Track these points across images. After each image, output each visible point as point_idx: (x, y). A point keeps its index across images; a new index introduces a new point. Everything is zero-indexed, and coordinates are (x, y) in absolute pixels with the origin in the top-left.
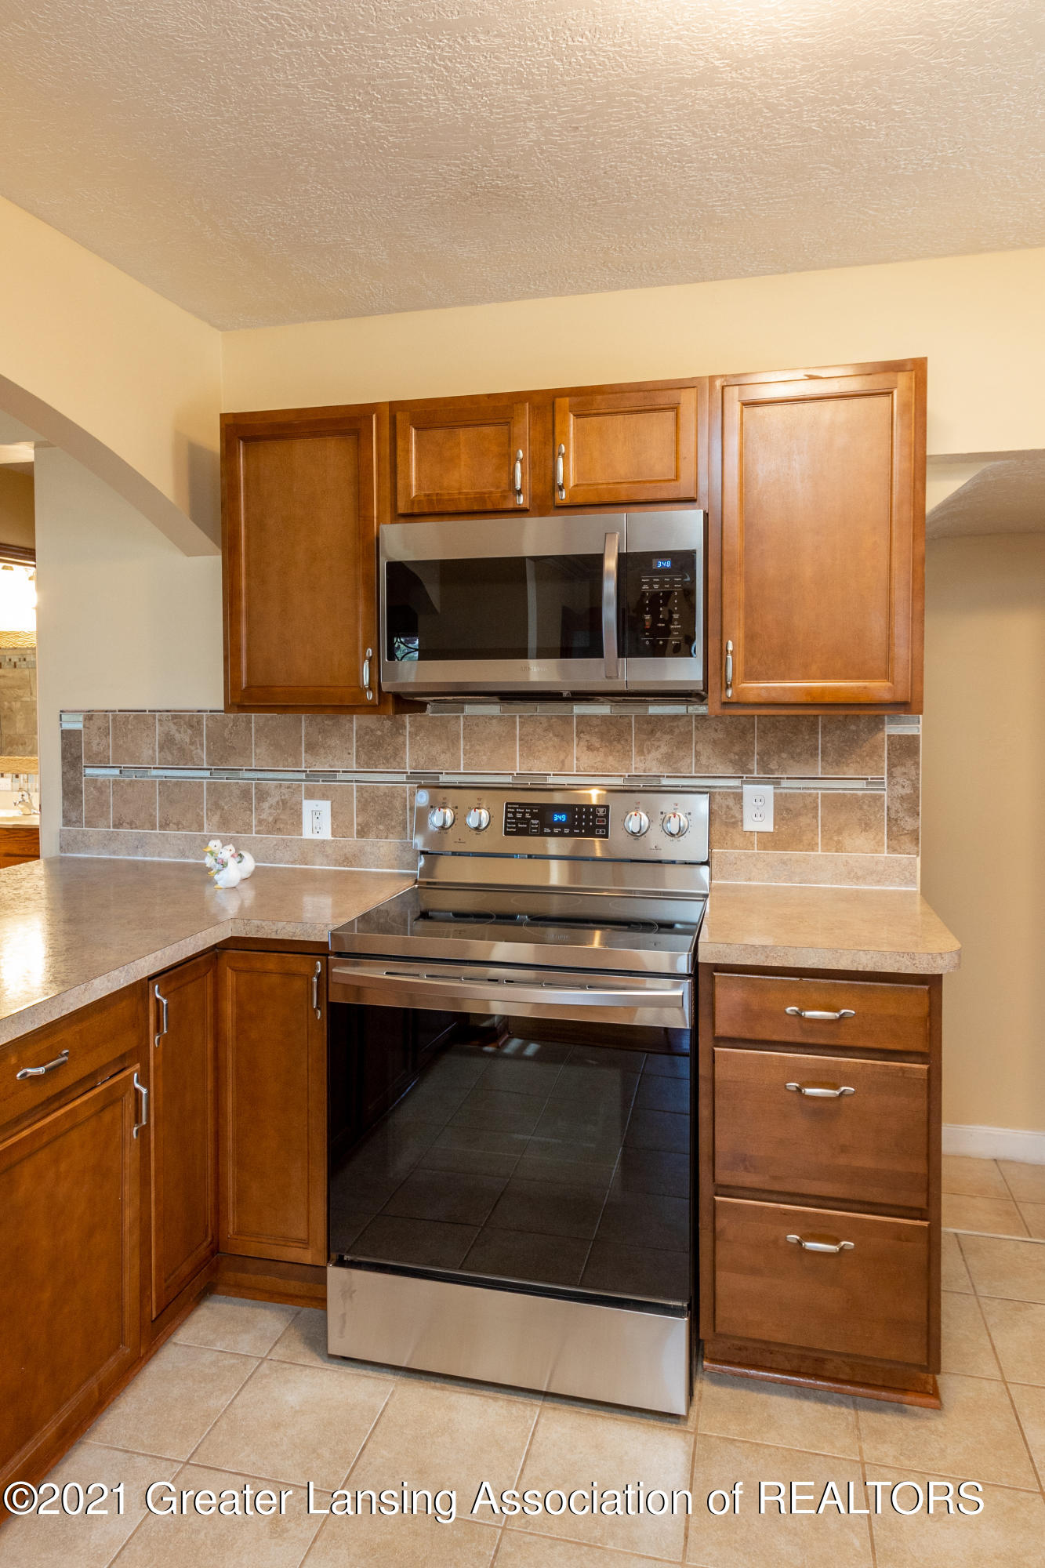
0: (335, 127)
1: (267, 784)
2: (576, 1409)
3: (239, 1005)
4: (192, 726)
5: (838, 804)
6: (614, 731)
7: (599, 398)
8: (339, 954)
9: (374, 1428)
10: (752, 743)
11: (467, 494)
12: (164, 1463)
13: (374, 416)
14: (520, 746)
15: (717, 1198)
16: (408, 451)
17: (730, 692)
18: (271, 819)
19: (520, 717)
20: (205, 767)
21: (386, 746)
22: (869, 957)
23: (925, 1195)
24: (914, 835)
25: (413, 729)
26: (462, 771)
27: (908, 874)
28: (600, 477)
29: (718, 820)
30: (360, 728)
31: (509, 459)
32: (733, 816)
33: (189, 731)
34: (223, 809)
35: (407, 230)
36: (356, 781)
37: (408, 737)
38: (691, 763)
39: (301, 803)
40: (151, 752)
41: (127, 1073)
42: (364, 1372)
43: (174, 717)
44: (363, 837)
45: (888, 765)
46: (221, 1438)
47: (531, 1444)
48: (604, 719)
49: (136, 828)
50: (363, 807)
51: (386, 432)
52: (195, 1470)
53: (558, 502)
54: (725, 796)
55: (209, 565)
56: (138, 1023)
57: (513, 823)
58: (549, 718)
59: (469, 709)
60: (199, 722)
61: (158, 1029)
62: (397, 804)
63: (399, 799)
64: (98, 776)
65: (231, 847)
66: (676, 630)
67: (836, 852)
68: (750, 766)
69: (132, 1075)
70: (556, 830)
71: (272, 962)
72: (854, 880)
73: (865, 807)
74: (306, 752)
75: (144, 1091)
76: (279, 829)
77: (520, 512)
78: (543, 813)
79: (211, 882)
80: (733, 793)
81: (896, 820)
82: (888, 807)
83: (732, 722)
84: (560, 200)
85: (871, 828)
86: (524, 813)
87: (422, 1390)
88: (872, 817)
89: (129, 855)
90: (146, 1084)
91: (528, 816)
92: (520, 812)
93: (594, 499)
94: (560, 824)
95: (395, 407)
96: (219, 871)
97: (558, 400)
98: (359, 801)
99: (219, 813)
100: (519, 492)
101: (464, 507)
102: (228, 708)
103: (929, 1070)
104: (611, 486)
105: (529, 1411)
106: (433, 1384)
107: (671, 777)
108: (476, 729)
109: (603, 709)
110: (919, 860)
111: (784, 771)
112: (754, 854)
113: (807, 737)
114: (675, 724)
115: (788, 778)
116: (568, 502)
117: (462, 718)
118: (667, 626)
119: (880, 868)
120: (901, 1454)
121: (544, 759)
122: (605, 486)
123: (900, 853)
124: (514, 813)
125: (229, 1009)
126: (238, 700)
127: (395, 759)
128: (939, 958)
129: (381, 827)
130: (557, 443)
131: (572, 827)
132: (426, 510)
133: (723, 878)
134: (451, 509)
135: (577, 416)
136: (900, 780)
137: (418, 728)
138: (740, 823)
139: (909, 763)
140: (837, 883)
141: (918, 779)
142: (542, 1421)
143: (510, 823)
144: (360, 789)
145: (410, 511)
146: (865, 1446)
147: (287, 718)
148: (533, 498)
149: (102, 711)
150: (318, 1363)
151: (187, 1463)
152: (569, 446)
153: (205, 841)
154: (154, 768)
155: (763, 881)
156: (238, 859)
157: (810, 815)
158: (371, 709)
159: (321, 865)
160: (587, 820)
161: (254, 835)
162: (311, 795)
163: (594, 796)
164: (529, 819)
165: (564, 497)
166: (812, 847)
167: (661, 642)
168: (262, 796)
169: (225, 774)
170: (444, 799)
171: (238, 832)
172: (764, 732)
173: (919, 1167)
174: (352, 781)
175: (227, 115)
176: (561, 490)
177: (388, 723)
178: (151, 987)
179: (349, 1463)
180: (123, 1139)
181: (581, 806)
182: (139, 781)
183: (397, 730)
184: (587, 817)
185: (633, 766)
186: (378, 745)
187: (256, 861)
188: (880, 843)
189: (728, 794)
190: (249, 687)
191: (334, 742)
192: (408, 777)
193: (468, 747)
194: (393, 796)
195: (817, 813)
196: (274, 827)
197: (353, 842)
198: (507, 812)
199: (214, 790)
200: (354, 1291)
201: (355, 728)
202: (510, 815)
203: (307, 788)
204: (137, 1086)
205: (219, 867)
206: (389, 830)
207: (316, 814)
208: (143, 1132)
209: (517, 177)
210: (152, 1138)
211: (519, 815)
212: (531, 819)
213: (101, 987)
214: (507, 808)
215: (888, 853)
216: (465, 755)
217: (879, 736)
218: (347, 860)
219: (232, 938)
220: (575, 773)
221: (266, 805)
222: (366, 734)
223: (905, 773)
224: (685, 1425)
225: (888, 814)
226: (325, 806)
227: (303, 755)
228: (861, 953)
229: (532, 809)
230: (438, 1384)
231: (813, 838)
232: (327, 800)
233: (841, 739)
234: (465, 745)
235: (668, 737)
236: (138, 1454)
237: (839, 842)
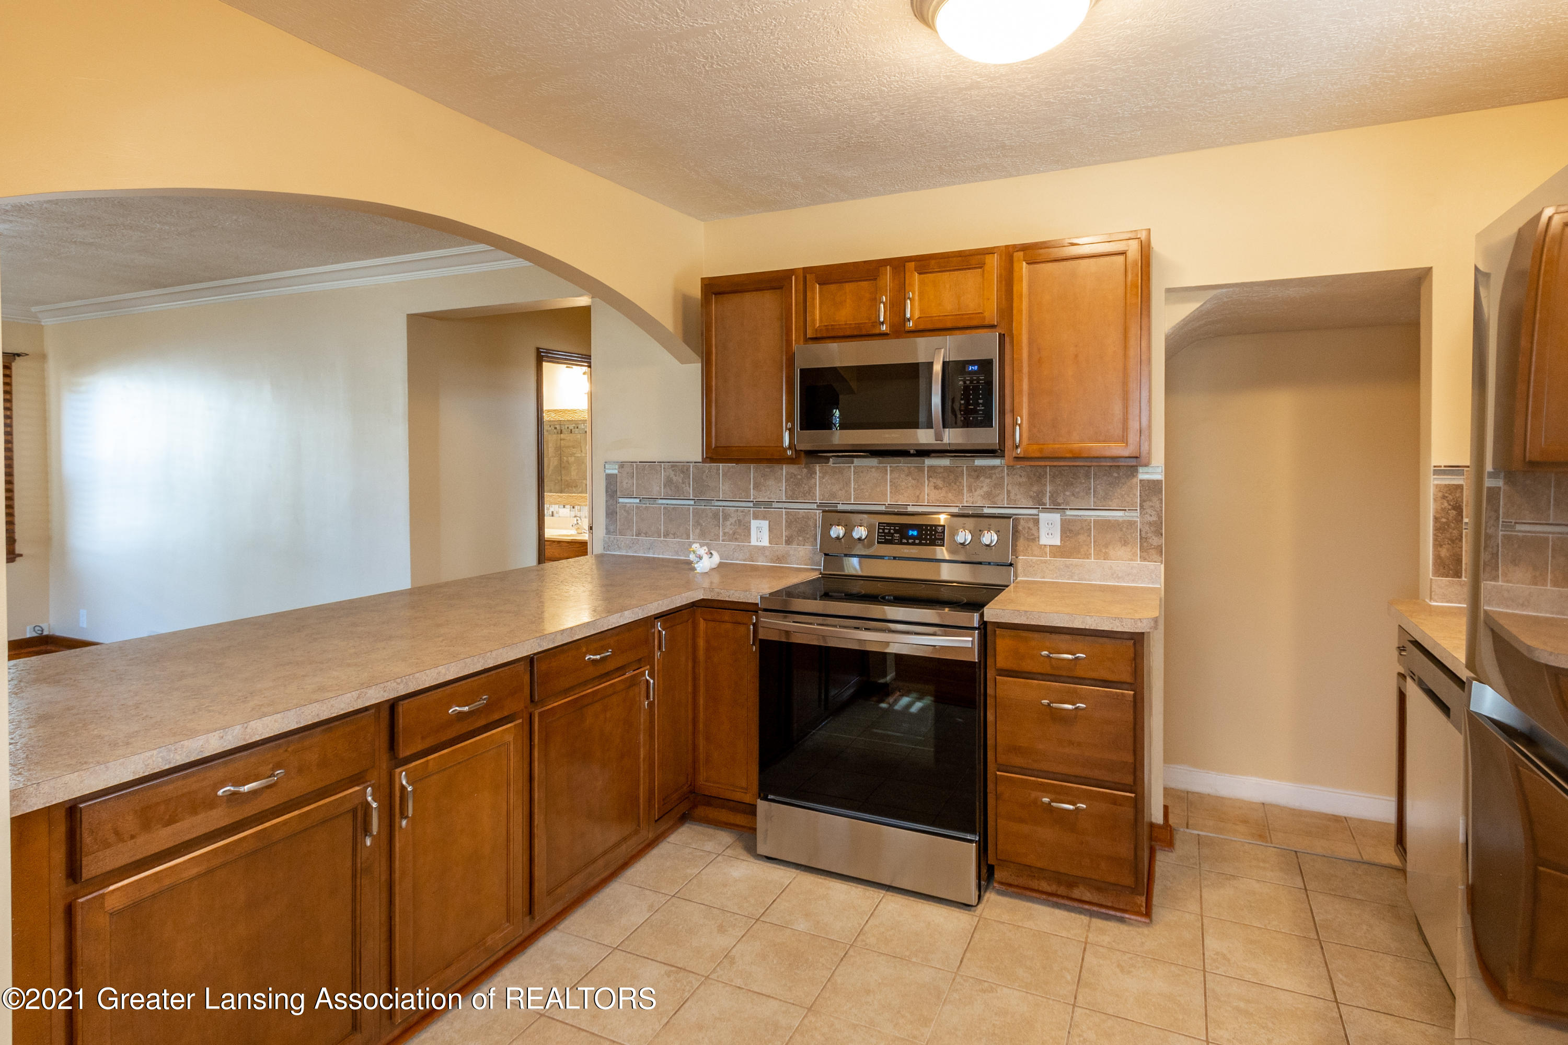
0: (761, 124)
1: (729, 510)
2: (907, 897)
3: (707, 641)
4: (684, 472)
5: (1106, 526)
6: (952, 477)
7: (933, 262)
8: (765, 610)
9: (782, 892)
10: (1045, 485)
11: (851, 324)
12: (661, 895)
13: (793, 277)
14: (890, 486)
15: (998, 773)
16: (814, 299)
17: (1019, 450)
18: (731, 532)
19: (890, 466)
20: (691, 498)
21: (803, 485)
22: (1093, 620)
23: (1132, 777)
24: (1159, 549)
25: (821, 475)
26: (852, 502)
27: (1154, 576)
28: (934, 312)
29: (1022, 537)
30: (787, 473)
31: (875, 301)
32: (1033, 535)
33: (682, 475)
34: (702, 525)
35: (811, 166)
36: (785, 508)
37: (818, 480)
38: (1004, 498)
39: (750, 522)
40: (658, 488)
41: (642, 669)
42: (778, 866)
43: (672, 466)
44: (789, 545)
45: (1140, 500)
46: (693, 887)
47: (875, 910)
48: (945, 467)
49: (649, 537)
50: (789, 525)
51: (801, 287)
52: (676, 899)
53: (907, 329)
54: (1027, 520)
55: (695, 369)
56: (647, 641)
57: (882, 536)
58: (909, 468)
59: (857, 461)
60: (688, 469)
61: (660, 648)
62: (811, 523)
63: (812, 520)
64: (626, 503)
65: (705, 548)
66: (980, 410)
67: (1104, 560)
68: (1044, 501)
69: (645, 671)
70: (910, 541)
71: (727, 616)
72: (1116, 580)
73: (1124, 529)
74: (753, 489)
75: (652, 681)
76: (736, 539)
77: (884, 335)
78: (902, 529)
79: (694, 569)
80: (1033, 519)
81: (1146, 538)
82: (1140, 530)
83: (1032, 471)
84: (903, 145)
85: (1128, 544)
86: (890, 530)
87: (812, 878)
88: (1129, 536)
89: (644, 553)
90: (653, 678)
91: (892, 531)
92: (887, 529)
93: (930, 326)
94: (913, 537)
95: (806, 270)
96: (698, 562)
97: (907, 264)
98: (786, 521)
99: (699, 528)
100: (883, 323)
101: (848, 333)
102: (704, 461)
103: (1135, 695)
104: (940, 318)
105: (875, 895)
106: (819, 876)
107: (990, 507)
108: (861, 474)
109: (945, 462)
110: (1163, 566)
111: (1068, 504)
112: (1047, 560)
113: (1083, 481)
114: (993, 472)
115: (1070, 509)
116: (913, 328)
117: (852, 468)
118: (975, 408)
119: (1135, 571)
120: (1114, 942)
121: (906, 495)
122: (937, 318)
123: (1149, 562)
124: (883, 530)
125: (701, 643)
126: (710, 455)
127: (809, 494)
128: (1139, 622)
129: (800, 538)
130: (906, 291)
131: (921, 539)
132: (825, 335)
133: (1025, 576)
134: (842, 334)
135: (920, 274)
136: (1149, 511)
137: (824, 474)
138: (1037, 539)
139: (1155, 499)
140: (1104, 581)
141: (1162, 511)
142: (884, 900)
143: (880, 536)
144: (787, 513)
145: (815, 336)
146: (1090, 935)
147: (742, 467)
148: (892, 326)
149: (630, 462)
150: (752, 859)
151: (674, 896)
152: (914, 293)
153: (690, 545)
154: (661, 499)
155: (1053, 579)
156: (710, 556)
157: (1086, 534)
158: (791, 461)
159: (763, 562)
160: (931, 535)
161: (721, 542)
162: (756, 517)
163: (942, 519)
164: (893, 534)
165: (911, 325)
166: (1087, 556)
167: (971, 418)
168: (726, 517)
169: (703, 503)
170: (839, 519)
171: (711, 540)
172: (1053, 477)
173: (1129, 758)
174: (782, 508)
175: (701, 125)
176: (909, 321)
177: (805, 471)
178: (656, 623)
179: (765, 907)
180: (640, 707)
181: (927, 526)
182: (651, 507)
183: (811, 475)
184: (931, 533)
185: (965, 500)
186: (798, 484)
187: (721, 559)
188: (1135, 554)
189: (1029, 519)
190: (716, 447)
191: (771, 482)
192: (818, 506)
193: (856, 487)
194: (808, 518)
195: (1091, 533)
196: (733, 537)
197: (782, 548)
198: (879, 529)
199: (697, 513)
200: (772, 816)
201: (784, 474)
202: (881, 531)
203: (754, 512)
204: (648, 678)
205: (697, 559)
206: (805, 541)
207: (759, 529)
208: (651, 705)
209: (873, 137)
210: (656, 712)
211: (886, 531)
212: (894, 533)
213: (628, 617)
214: (879, 526)
215: (1141, 561)
216: (854, 491)
217: (1135, 480)
218: (779, 559)
219: (703, 600)
220: (926, 504)
221: (728, 523)
222: (791, 478)
223: (1152, 506)
224: (975, 911)
225: (1140, 535)
226: (765, 524)
227: (752, 491)
228: (1088, 617)
229: (895, 527)
230: (822, 877)
231: (1088, 551)
232: (766, 520)
233: (1107, 482)
234: (855, 485)
235: (988, 481)
236: (647, 889)
237: (1106, 553)
